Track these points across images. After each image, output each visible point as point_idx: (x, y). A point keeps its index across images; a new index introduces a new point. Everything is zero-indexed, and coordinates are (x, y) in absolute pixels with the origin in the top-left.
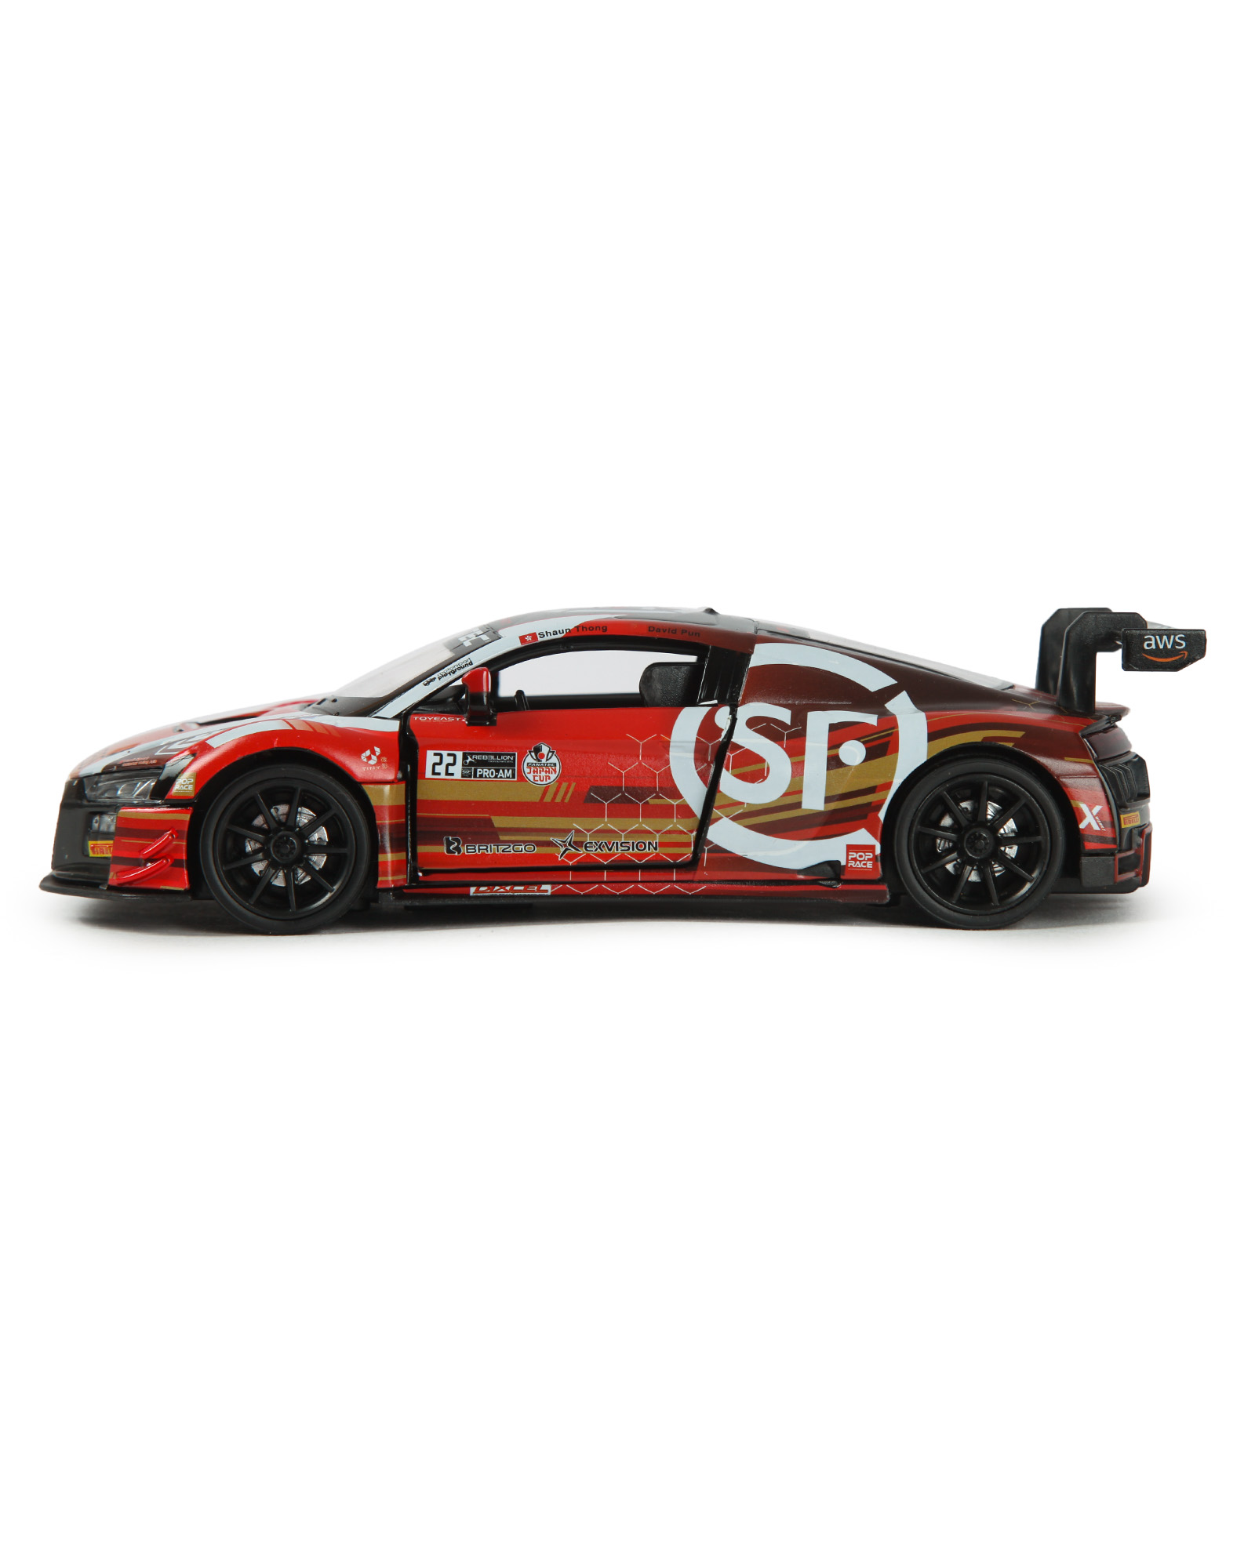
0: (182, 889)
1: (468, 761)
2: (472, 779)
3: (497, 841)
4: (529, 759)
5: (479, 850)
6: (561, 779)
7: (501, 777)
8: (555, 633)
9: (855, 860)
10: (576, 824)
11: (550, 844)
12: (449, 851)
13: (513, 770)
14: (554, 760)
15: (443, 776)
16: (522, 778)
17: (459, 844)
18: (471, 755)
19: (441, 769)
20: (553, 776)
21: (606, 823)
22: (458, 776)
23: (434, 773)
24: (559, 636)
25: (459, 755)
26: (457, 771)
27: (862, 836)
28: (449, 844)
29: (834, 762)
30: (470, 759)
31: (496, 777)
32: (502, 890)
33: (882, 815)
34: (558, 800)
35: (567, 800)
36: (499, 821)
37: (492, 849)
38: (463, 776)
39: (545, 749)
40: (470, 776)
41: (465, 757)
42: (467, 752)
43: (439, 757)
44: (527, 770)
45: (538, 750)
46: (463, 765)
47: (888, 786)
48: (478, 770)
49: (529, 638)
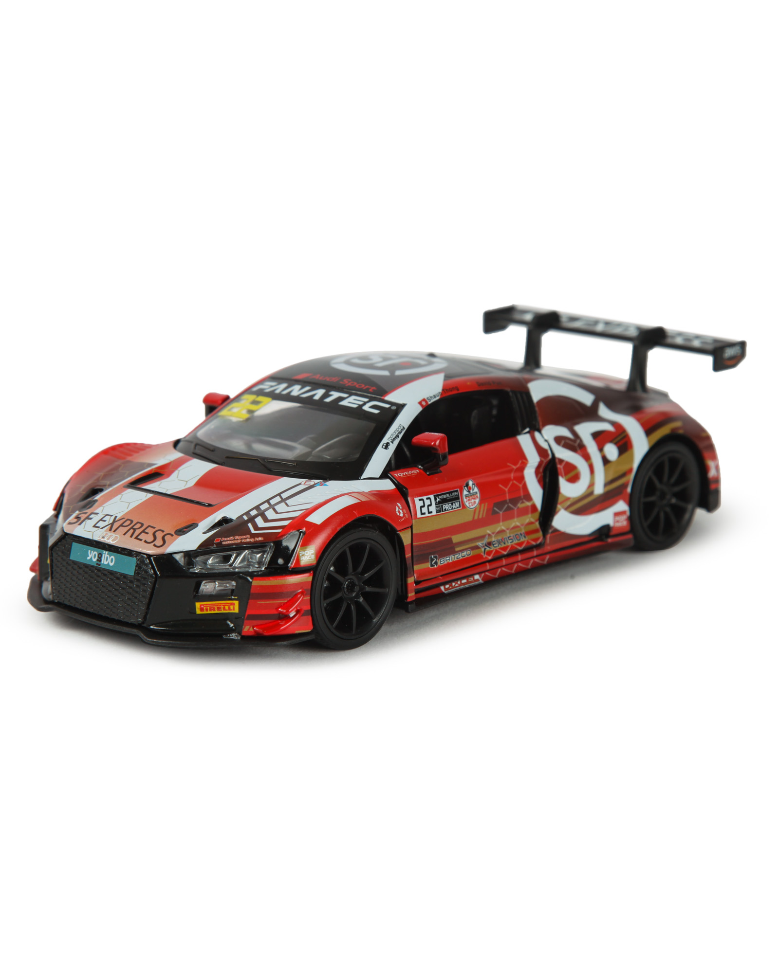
0: (310, 631)
1: (437, 501)
2: (442, 513)
3: (454, 552)
4: (465, 492)
5: (446, 560)
6: (481, 503)
7: (455, 508)
8: (435, 396)
9: (618, 521)
10: (488, 530)
11: (477, 547)
12: (432, 565)
13: (459, 502)
14: (476, 490)
15: (427, 515)
16: (464, 507)
17: (436, 560)
18: (438, 496)
19: (425, 510)
20: (477, 501)
21: (501, 526)
22: (434, 513)
23: (422, 514)
24: (438, 398)
25: (432, 497)
26: (433, 508)
27: (621, 506)
28: (432, 560)
29: (606, 461)
30: (438, 500)
31: (452, 509)
32: (457, 585)
33: (629, 490)
34: (480, 517)
35: (484, 516)
36: (456, 539)
37: (451, 559)
38: (437, 512)
39: (471, 483)
40: (440, 512)
41: (436, 499)
42: (436, 494)
43: (422, 501)
44: (465, 500)
45: (467, 485)
46: (436, 504)
47: (631, 470)
48: (444, 506)
49: (424, 403)
